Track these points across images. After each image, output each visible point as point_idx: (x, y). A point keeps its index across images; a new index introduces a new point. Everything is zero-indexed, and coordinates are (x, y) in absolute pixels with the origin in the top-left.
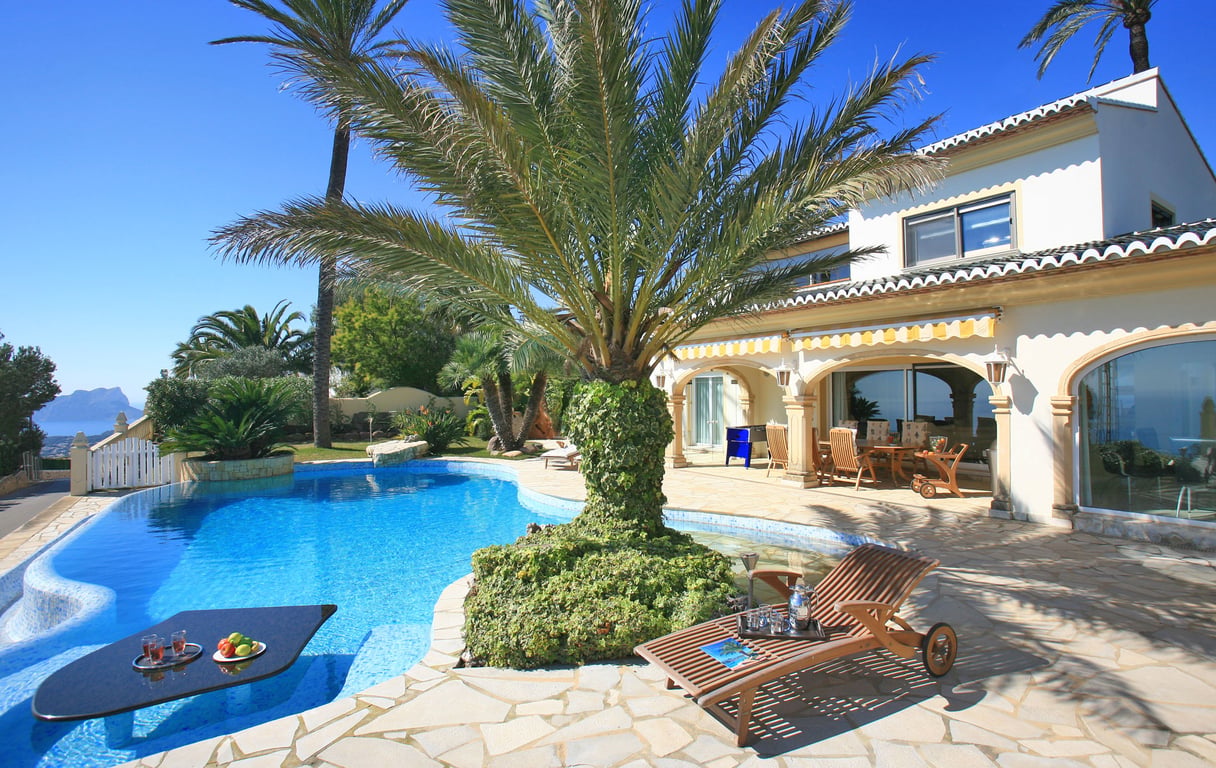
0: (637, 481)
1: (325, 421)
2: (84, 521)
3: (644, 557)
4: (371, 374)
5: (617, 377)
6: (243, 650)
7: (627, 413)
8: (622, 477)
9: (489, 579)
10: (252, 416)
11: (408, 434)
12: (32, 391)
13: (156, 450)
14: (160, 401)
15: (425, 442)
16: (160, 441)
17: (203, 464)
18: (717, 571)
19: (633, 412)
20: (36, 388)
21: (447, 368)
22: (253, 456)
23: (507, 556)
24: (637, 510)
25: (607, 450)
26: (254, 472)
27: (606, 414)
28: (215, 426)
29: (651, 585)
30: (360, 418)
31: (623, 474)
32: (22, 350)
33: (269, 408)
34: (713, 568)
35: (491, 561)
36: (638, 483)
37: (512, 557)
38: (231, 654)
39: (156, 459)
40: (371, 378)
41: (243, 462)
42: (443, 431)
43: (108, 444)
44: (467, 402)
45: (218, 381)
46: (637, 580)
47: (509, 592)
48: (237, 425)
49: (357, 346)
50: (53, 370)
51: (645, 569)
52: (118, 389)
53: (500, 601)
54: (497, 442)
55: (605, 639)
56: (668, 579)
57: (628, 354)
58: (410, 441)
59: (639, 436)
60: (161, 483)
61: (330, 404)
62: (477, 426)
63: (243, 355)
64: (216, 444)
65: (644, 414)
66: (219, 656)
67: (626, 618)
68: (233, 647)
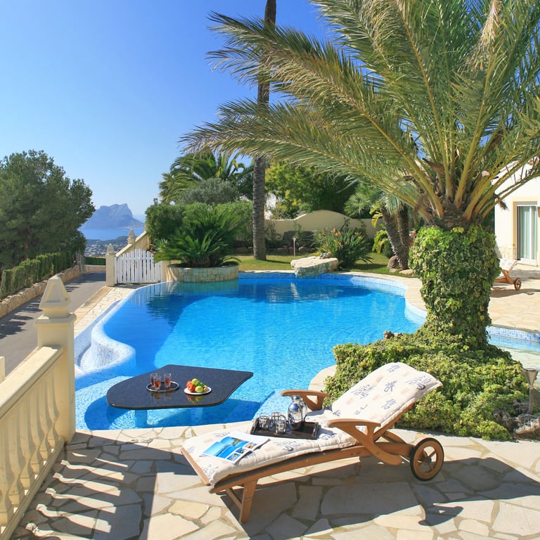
0: (464, 306)
1: (261, 239)
2: (115, 304)
3: (453, 363)
4: (297, 200)
5: (449, 225)
6: (199, 389)
7: (454, 253)
8: (450, 302)
9: (342, 365)
10: (211, 235)
11: (323, 252)
12: (80, 210)
13: (152, 258)
14: (153, 222)
15: (335, 259)
16: (154, 250)
17: (180, 270)
18: (514, 380)
19: (459, 253)
20: (82, 208)
21: (353, 198)
22: (212, 265)
23: (355, 351)
24: (462, 328)
25: (439, 281)
26: (213, 277)
27: (439, 253)
28: (187, 242)
29: (454, 384)
30: (289, 235)
31: (451, 300)
32: (75, 182)
33: (221, 231)
34: (511, 378)
35: (344, 353)
36: (464, 307)
37: (357, 352)
38: (193, 390)
39: (152, 265)
40: (298, 203)
41: (205, 270)
42: (351, 250)
43: (125, 252)
44: (374, 224)
45: (188, 206)
46: (443, 378)
47: (353, 375)
48: (201, 242)
49: (287, 176)
50: (91, 195)
51: (451, 371)
52: (126, 205)
53: (346, 380)
54: (396, 261)
55: (409, 413)
56: (469, 381)
57: (458, 207)
58: (324, 258)
59: (465, 271)
60: (155, 281)
61: (266, 225)
62: (383, 245)
63: (205, 186)
64: (188, 256)
65: (469, 255)
66: (187, 391)
67: (426, 401)
68: (194, 387)
